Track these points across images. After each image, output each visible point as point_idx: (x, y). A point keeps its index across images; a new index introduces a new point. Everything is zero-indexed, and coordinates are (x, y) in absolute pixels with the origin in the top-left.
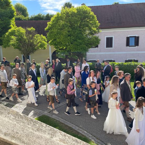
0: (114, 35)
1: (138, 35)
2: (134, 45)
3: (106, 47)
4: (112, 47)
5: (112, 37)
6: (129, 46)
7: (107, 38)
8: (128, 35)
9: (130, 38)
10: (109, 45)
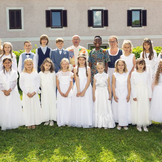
0: (24, 6)
1: (65, 8)
3: (10, 28)
4: (21, 28)
5: (20, 10)
6: (52, 26)
7: (9, 10)
8: (48, 6)
9: (52, 13)
10: (16, 25)
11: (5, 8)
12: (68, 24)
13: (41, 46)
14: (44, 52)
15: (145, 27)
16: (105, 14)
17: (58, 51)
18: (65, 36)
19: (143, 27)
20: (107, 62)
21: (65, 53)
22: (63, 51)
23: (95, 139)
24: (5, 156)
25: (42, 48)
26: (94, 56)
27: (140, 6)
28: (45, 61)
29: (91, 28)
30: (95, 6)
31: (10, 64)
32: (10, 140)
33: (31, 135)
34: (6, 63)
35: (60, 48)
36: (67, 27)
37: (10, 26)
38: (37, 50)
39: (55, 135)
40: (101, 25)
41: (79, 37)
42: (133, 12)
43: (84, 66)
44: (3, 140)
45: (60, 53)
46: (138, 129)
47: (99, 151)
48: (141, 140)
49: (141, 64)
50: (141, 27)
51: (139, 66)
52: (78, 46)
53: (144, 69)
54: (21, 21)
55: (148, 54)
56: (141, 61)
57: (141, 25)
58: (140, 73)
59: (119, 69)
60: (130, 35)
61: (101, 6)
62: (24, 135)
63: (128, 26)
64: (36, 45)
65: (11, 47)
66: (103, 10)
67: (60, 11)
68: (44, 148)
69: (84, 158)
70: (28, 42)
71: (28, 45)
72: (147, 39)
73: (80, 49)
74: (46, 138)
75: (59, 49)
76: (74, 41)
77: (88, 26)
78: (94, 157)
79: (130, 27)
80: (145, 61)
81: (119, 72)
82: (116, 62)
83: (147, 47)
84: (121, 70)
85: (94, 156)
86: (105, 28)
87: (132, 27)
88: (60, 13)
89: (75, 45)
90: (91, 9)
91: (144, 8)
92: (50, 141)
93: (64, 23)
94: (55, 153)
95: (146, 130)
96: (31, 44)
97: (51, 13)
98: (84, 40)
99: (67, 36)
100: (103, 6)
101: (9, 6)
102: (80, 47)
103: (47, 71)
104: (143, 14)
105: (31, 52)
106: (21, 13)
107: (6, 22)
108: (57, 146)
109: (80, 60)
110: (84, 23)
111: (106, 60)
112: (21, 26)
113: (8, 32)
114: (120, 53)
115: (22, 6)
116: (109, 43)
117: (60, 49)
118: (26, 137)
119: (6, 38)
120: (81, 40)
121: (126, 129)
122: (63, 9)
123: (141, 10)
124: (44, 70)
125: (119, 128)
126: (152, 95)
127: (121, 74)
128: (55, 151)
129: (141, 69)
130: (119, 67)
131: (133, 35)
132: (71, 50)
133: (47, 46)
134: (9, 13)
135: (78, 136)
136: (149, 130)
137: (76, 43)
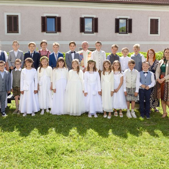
0: (21, 12)
2: (54, 30)
3: (8, 32)
4: (18, 32)
5: (18, 16)
6: (47, 31)
7: (7, 15)
8: (43, 13)
10: (13, 29)
11: (3, 13)
12: (62, 29)
15: (131, 34)
16: (95, 21)
19: (129, 34)
29: (83, 34)
36: (61, 32)
37: (7, 30)
40: (91, 31)
42: (120, 20)
50: (127, 33)
54: (18, 26)
60: (117, 41)
61: (92, 14)
63: (115, 33)
66: (93, 17)
67: (54, 17)
73: (88, 53)
77: (80, 32)
86: (95, 34)
87: (119, 33)
88: (54, 19)
90: (83, 16)
91: (130, 17)
93: (58, 29)
97: (47, 19)
100: (94, 14)
104: (129, 22)
106: (18, 18)
110: (76, 29)
112: (18, 30)
113: (6, 36)
115: (19, 12)
119: (3, 41)
122: (57, 15)
123: (127, 18)
131: (120, 41)
134: (7, 18)
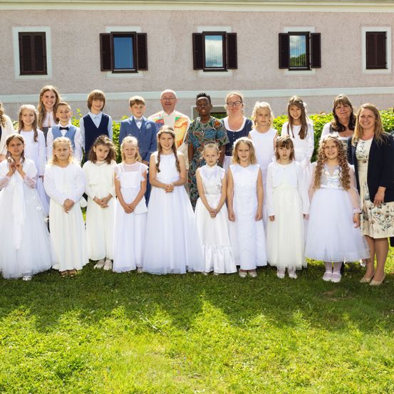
0: (51, 26)
1: (142, 29)
2: (130, 65)
3: (22, 73)
4: (45, 73)
5: (44, 34)
6: (114, 68)
7: (20, 33)
8: (105, 25)
9: (115, 38)
10: (33, 66)
11: (10, 29)
12: (150, 64)
13: (89, 113)
14: (97, 123)
15: (318, 69)
16: (230, 41)
17: (134, 122)
18: (143, 91)
19: (314, 70)
20: (224, 144)
21: (148, 126)
22: (143, 122)
23: (192, 292)
24: (18, 319)
25: (93, 116)
26: (198, 134)
27: (307, 25)
28: (96, 141)
29: (201, 72)
30: (208, 24)
31: (20, 148)
32: (26, 294)
33: (68, 287)
34: (13, 145)
35: (139, 115)
36: (147, 70)
37: (21, 69)
38: (81, 120)
39: (114, 285)
40: (221, 65)
41: (174, 93)
42: (291, 37)
43: (171, 150)
44: (13, 295)
45: (139, 127)
46: (278, 275)
47: (197, 309)
48: (279, 291)
49: (285, 149)
50: (309, 69)
51: (281, 152)
52: (172, 111)
53: (292, 156)
54: (45, 59)
55: (297, 128)
56: (284, 142)
57: (308, 65)
58: (285, 166)
59: (240, 157)
60: (286, 88)
61: (221, 24)
62: (53, 286)
63: (280, 68)
64: (79, 110)
65: (35, 114)
66: (225, 32)
67: (131, 35)
68: (93, 307)
69: (167, 322)
70: (63, 104)
71: (64, 110)
72: (296, 98)
73: (176, 118)
74: (98, 291)
75: (135, 118)
76: (164, 101)
77: (194, 69)
78: (186, 320)
79: (286, 71)
80: (292, 142)
81: (240, 163)
82: (235, 143)
83: (296, 113)
84: (244, 159)
85: (187, 318)
86: (230, 72)
87: (290, 70)
88: (131, 39)
89: (165, 110)
90: (200, 30)
91: (316, 28)
92: (104, 296)
93: (141, 62)
94: (113, 314)
95: (292, 275)
96: (69, 107)
97: (113, 40)
98: (185, 99)
99: (147, 91)
100: (226, 25)
101: (19, 25)
102: (176, 113)
103: (101, 161)
104: (314, 41)
105: (69, 125)
106: (45, 40)
107: (12, 59)
108: (118, 304)
109: (164, 139)
110: (184, 61)
111: (222, 141)
112: (46, 68)
113: (18, 82)
114: (248, 126)
115: (47, 25)
116: (225, 106)
117: (137, 117)
118: (57, 289)
119: (11, 94)
120: (179, 99)
121: (254, 275)
122: (138, 30)
123: (309, 32)
124: (94, 159)
125: (243, 275)
126: (310, 208)
127: (245, 167)
128: (113, 312)
129: (285, 158)
130: (240, 154)
131: (292, 88)
132: (159, 120)
133: (101, 113)
134: (20, 40)
135: (159, 287)
136: (298, 276)
137: (169, 106)
